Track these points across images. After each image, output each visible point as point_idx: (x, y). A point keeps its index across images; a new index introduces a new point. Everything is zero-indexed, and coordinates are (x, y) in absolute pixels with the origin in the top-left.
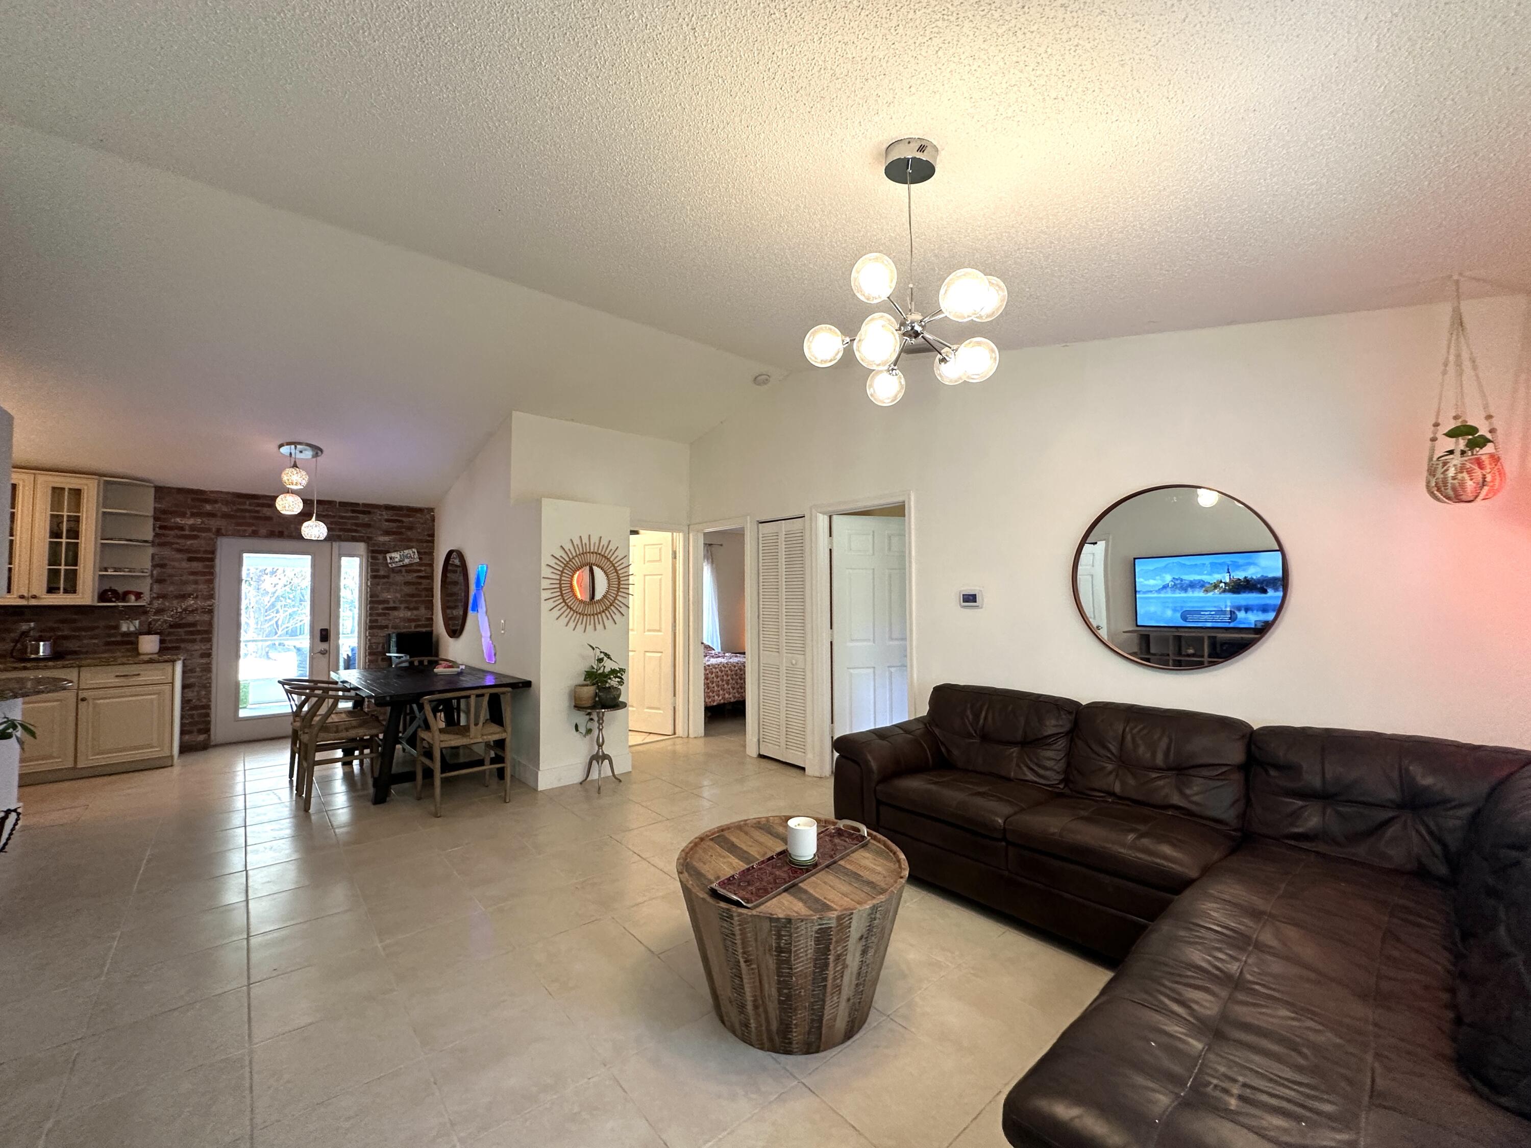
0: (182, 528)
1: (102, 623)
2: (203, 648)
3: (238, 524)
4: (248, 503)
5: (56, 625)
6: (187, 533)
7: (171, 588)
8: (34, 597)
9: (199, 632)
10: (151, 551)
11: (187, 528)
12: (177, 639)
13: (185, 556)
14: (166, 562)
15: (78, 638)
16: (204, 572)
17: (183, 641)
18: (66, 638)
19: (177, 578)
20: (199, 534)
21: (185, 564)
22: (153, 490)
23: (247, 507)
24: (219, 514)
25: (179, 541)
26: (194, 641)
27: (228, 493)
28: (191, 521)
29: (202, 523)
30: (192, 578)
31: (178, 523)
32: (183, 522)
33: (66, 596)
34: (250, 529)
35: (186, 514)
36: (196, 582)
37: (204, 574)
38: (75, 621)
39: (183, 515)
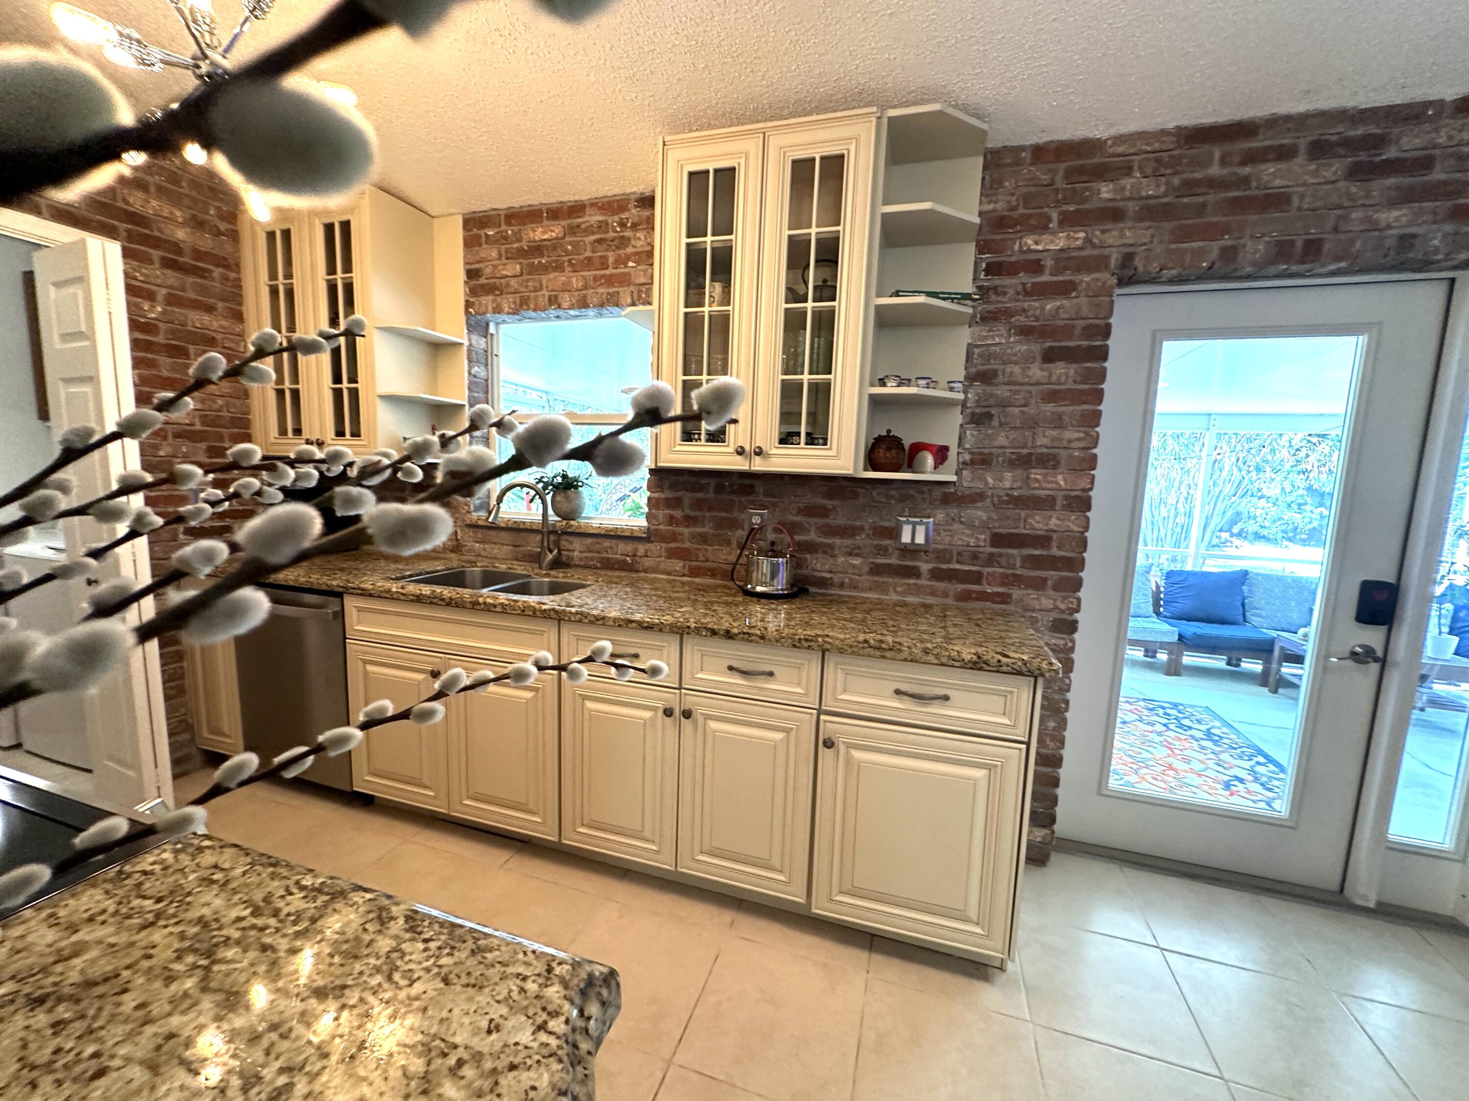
0: (1035, 267)
1: (869, 521)
2: (1062, 606)
3: (1185, 235)
4: (1217, 155)
5: (798, 519)
6: (1046, 278)
7: (1001, 440)
8: (759, 452)
9: (1054, 563)
10: (965, 336)
11: (1049, 263)
12: (1006, 576)
13: (1036, 348)
14: (994, 365)
15: (828, 550)
16: (1082, 392)
17: (1017, 580)
18: (810, 548)
19: (1016, 410)
20: (1077, 278)
21: (1036, 372)
22: (980, 161)
23: (1215, 170)
24: (1132, 207)
25: (1026, 305)
26: (1039, 585)
27: (1164, 132)
28: (1059, 242)
29: (1088, 240)
30: (1049, 408)
31: (1030, 251)
32: (1040, 247)
33: (812, 451)
34: (1215, 248)
35: (1050, 220)
36: (1058, 422)
37: (1077, 397)
38: (824, 512)
39: (1042, 227)
